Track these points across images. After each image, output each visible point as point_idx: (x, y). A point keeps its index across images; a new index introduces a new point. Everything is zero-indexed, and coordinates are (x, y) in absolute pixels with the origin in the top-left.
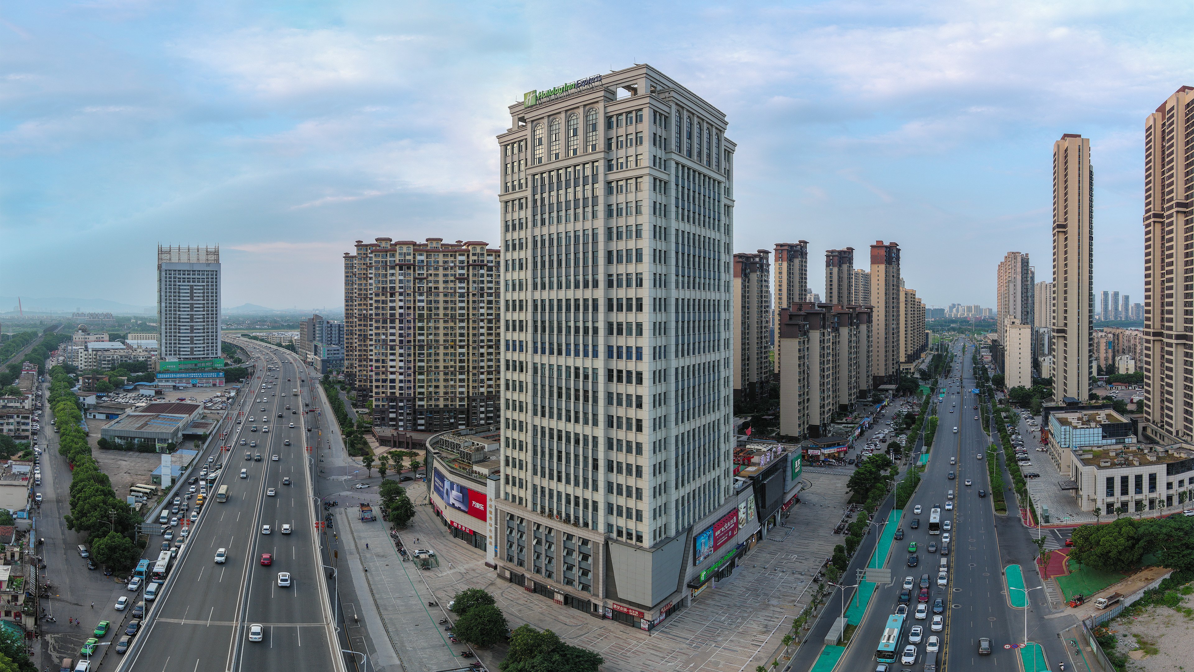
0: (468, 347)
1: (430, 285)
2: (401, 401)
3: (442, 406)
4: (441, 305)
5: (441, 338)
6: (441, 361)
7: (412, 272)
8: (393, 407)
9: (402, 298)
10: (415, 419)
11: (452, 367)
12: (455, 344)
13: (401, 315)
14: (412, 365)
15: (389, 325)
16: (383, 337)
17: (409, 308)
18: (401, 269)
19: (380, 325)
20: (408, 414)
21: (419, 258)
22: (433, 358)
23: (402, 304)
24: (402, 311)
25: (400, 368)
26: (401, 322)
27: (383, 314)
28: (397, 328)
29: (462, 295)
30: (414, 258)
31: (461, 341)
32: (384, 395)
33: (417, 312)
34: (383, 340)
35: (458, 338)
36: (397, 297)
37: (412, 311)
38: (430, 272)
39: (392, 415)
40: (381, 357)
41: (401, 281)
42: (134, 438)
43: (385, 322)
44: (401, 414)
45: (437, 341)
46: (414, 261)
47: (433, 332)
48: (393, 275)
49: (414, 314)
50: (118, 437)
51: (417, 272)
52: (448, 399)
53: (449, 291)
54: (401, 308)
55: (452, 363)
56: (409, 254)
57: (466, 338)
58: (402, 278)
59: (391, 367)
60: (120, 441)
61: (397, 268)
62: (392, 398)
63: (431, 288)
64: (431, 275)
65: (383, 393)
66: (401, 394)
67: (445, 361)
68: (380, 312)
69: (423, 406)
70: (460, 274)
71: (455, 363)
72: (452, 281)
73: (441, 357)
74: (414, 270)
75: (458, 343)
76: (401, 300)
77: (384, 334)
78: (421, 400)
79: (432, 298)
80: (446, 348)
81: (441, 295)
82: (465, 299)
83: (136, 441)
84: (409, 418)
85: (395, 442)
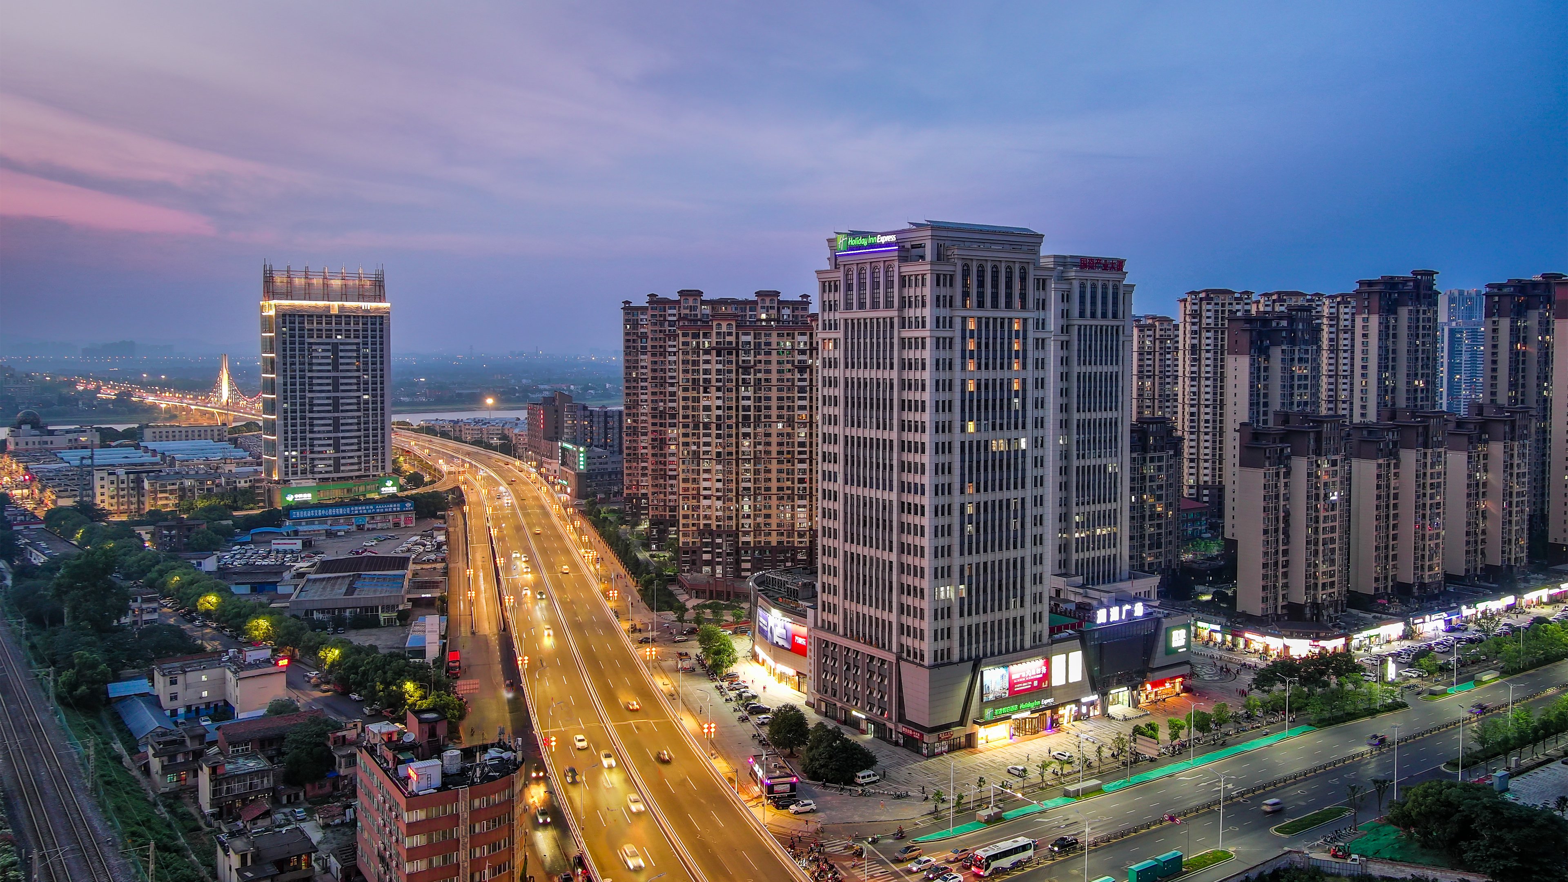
0: (811, 462)
1: (759, 375)
2: (719, 536)
3: (774, 544)
4: (774, 403)
5: (774, 449)
6: (774, 480)
7: (734, 358)
8: (706, 545)
9: (720, 394)
10: (738, 562)
11: (788, 488)
12: (793, 457)
13: (719, 417)
14: (733, 486)
15: (702, 431)
16: (694, 448)
17: (730, 408)
18: (718, 355)
19: (690, 431)
20: (728, 554)
21: (744, 338)
22: (762, 476)
23: (719, 403)
24: (720, 412)
25: (718, 490)
26: (718, 427)
27: (693, 416)
28: (714, 435)
29: (802, 390)
30: (737, 337)
31: (800, 453)
32: (695, 528)
33: (741, 413)
34: (694, 452)
35: (797, 449)
36: (714, 393)
37: (733, 413)
38: (759, 357)
39: (706, 557)
40: (691, 476)
41: (718, 371)
42: (345, 609)
43: (696, 427)
44: (719, 555)
45: (768, 453)
46: (737, 343)
47: (763, 440)
48: (707, 362)
49: (737, 416)
50: (318, 610)
51: (741, 358)
52: (782, 534)
53: (786, 383)
54: (718, 408)
55: (789, 483)
56: (730, 334)
57: (807, 449)
58: (720, 367)
59: (705, 489)
60: (321, 616)
61: (714, 352)
62: (706, 531)
63: (760, 380)
64: (760, 362)
65: (693, 525)
66: (718, 526)
67: (779, 480)
68: (690, 413)
69: (748, 543)
70: (800, 362)
71: (793, 483)
72: (789, 371)
73: (774, 475)
74: (737, 355)
75: (796, 456)
76: (718, 398)
77: (694, 443)
78: (746, 533)
79: (762, 394)
80: (780, 462)
81: (774, 389)
82: (807, 395)
83: (347, 613)
84: (730, 559)
85: (711, 592)
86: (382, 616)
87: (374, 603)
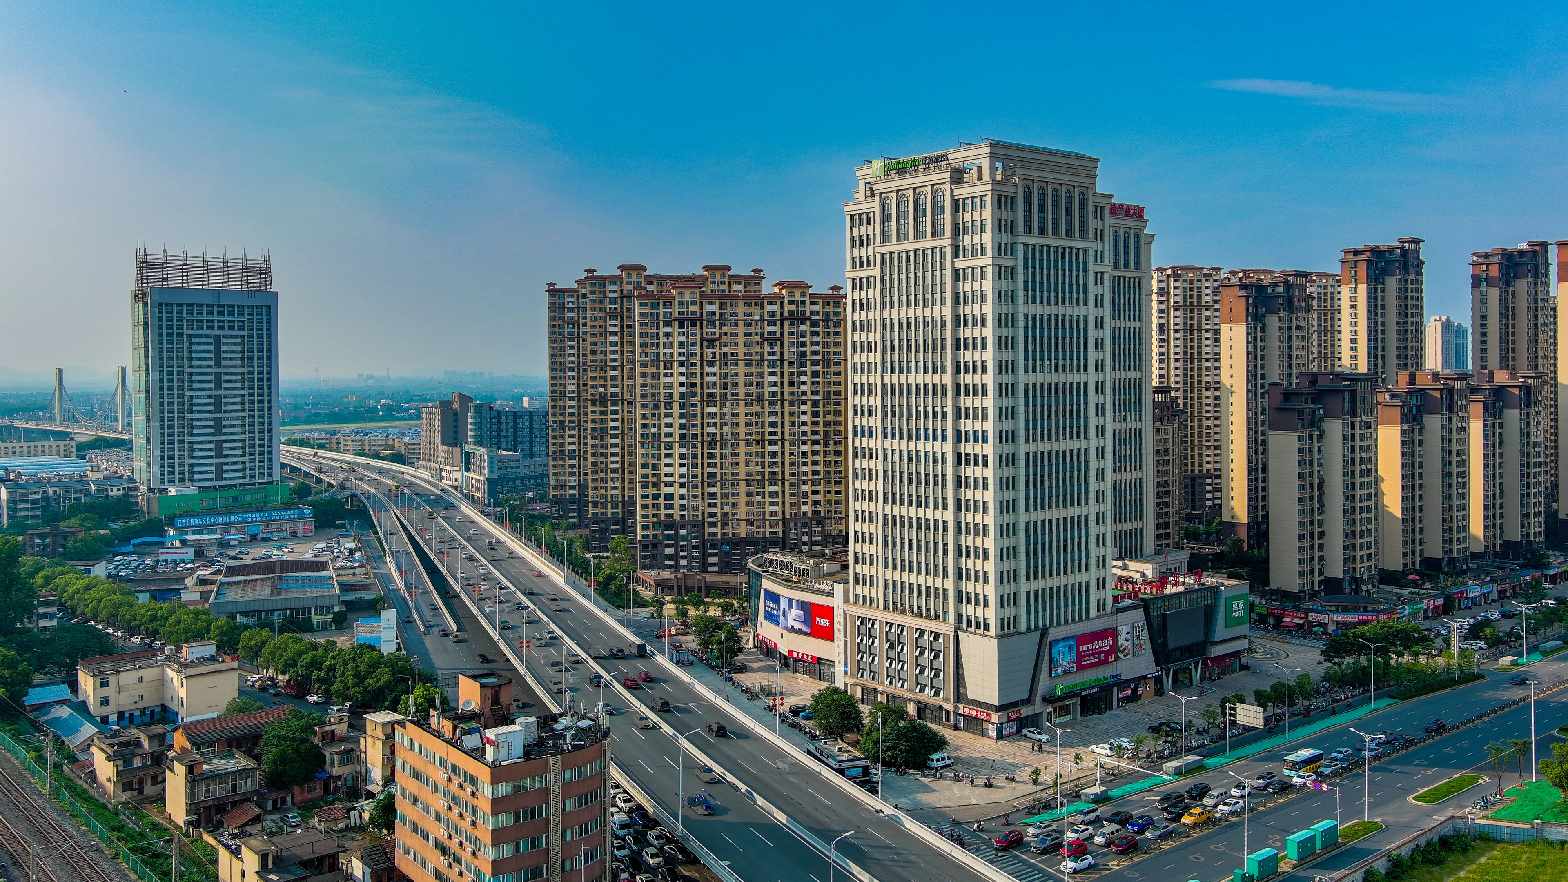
0: (783, 444)
1: (725, 349)
2: (683, 527)
3: (743, 535)
4: (741, 380)
5: (742, 430)
6: (742, 465)
7: (698, 330)
8: (669, 537)
9: (683, 369)
10: (704, 556)
11: (757, 473)
12: (763, 439)
13: (682, 395)
14: (699, 471)
15: (663, 411)
16: (654, 430)
17: (694, 385)
18: (681, 326)
19: (649, 411)
20: (694, 547)
21: (708, 308)
22: (728, 461)
23: (683, 379)
24: (683, 390)
25: (682, 476)
26: (682, 407)
27: (653, 395)
28: (676, 415)
29: (773, 364)
30: (701, 307)
31: (771, 434)
32: (655, 520)
33: (706, 391)
34: (654, 434)
35: (768, 430)
36: (677, 369)
37: (698, 390)
38: (725, 329)
39: (669, 551)
40: (651, 461)
41: (681, 345)
42: (273, 611)
43: (656, 407)
44: (683, 548)
45: (735, 434)
46: (701, 313)
47: (728, 419)
48: (667, 334)
49: (702, 393)
50: (241, 613)
51: (705, 330)
52: (752, 524)
53: (754, 358)
54: (681, 384)
55: (759, 468)
56: (694, 303)
57: (779, 430)
58: (683, 339)
59: (666, 475)
60: (245, 620)
61: (676, 324)
62: (669, 524)
63: (725, 354)
64: (726, 334)
65: (654, 516)
66: (682, 516)
67: (747, 464)
68: (649, 391)
69: (715, 534)
70: (770, 333)
71: (763, 467)
72: (758, 344)
73: (742, 459)
74: (701, 328)
75: (767, 437)
76: (681, 374)
77: (654, 425)
78: (713, 525)
79: (728, 369)
80: (749, 444)
81: (742, 364)
82: (778, 370)
83: (276, 617)
84: (696, 553)
85: (680, 587)
86: (315, 619)
87: (306, 604)
